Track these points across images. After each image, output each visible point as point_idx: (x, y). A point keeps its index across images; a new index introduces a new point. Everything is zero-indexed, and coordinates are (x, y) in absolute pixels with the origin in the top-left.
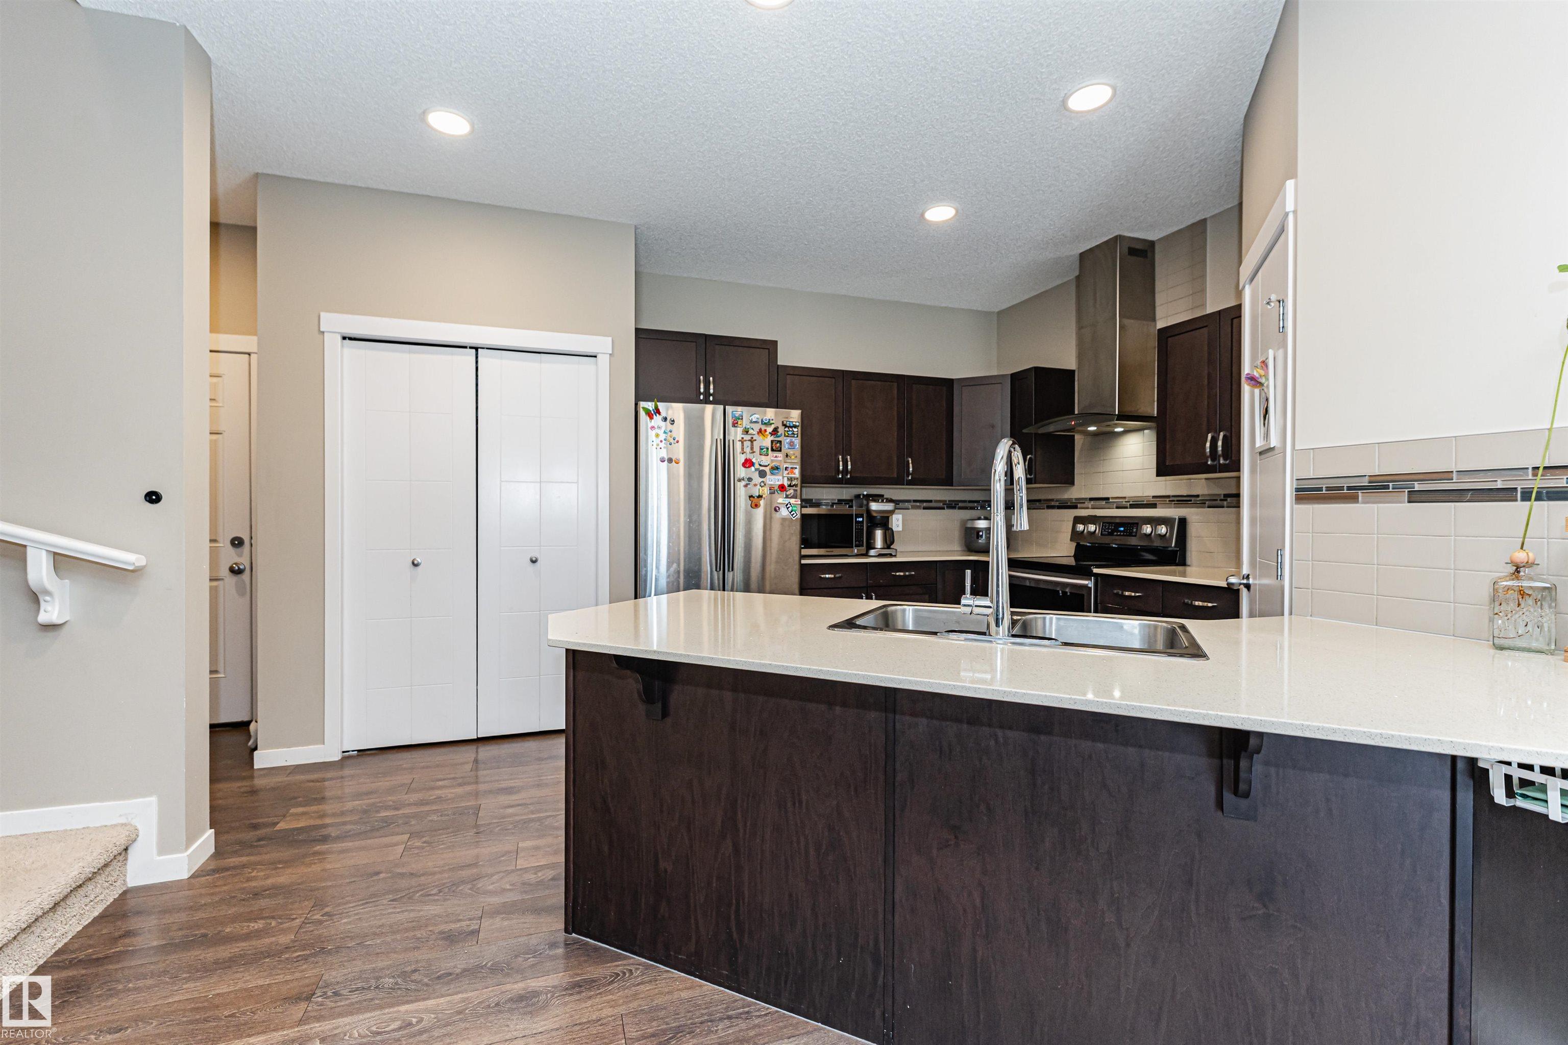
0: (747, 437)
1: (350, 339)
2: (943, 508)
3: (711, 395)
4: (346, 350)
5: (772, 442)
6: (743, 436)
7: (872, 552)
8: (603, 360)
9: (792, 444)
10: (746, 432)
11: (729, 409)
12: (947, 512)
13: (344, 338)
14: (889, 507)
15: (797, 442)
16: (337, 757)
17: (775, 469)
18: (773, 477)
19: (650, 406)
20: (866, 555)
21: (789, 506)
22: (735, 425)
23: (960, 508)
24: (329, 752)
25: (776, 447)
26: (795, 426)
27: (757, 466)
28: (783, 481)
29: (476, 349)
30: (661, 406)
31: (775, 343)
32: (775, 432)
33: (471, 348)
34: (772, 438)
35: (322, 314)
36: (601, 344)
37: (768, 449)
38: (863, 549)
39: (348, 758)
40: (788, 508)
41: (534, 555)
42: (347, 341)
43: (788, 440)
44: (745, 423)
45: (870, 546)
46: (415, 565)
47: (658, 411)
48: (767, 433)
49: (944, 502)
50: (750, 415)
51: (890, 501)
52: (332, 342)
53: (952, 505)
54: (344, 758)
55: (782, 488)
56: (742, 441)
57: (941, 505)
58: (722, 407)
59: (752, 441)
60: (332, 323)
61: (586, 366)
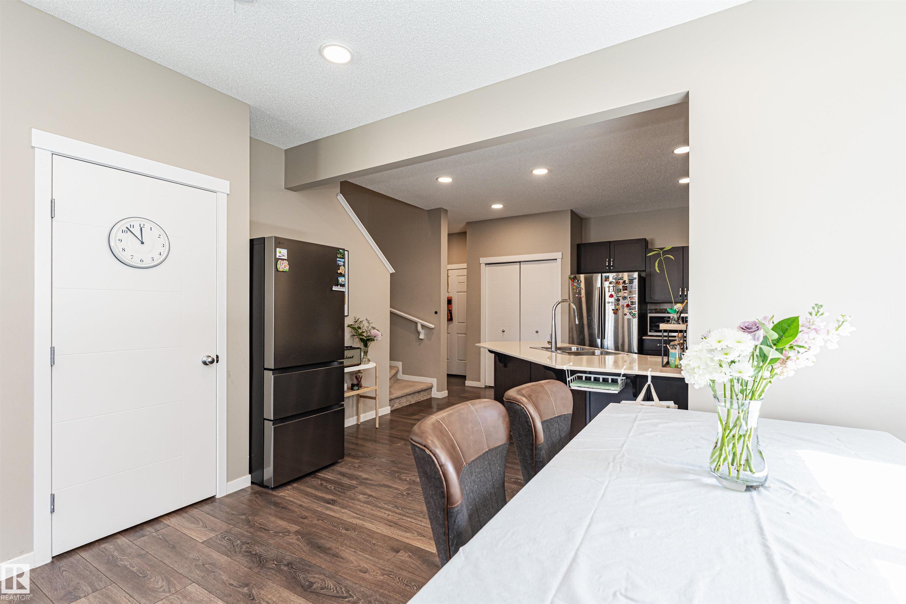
0: (611, 285)
3: (612, 266)
4: (487, 268)
5: (623, 287)
6: (609, 285)
8: (559, 261)
9: (633, 287)
10: (610, 283)
11: (604, 275)
13: (486, 264)
15: (636, 286)
17: (624, 297)
18: (623, 301)
19: (573, 276)
21: (631, 313)
22: (605, 281)
25: (625, 289)
26: (634, 279)
27: (616, 297)
28: (628, 302)
29: (520, 262)
30: (577, 276)
32: (624, 282)
33: (519, 262)
34: (623, 285)
35: (480, 259)
36: (558, 255)
37: (621, 290)
40: (631, 314)
41: (537, 330)
43: (631, 285)
44: (611, 279)
46: (503, 332)
47: (576, 278)
48: (621, 283)
50: (613, 276)
52: (483, 266)
55: (628, 306)
56: (609, 287)
58: (600, 274)
59: (613, 287)
60: (483, 260)
61: (553, 264)
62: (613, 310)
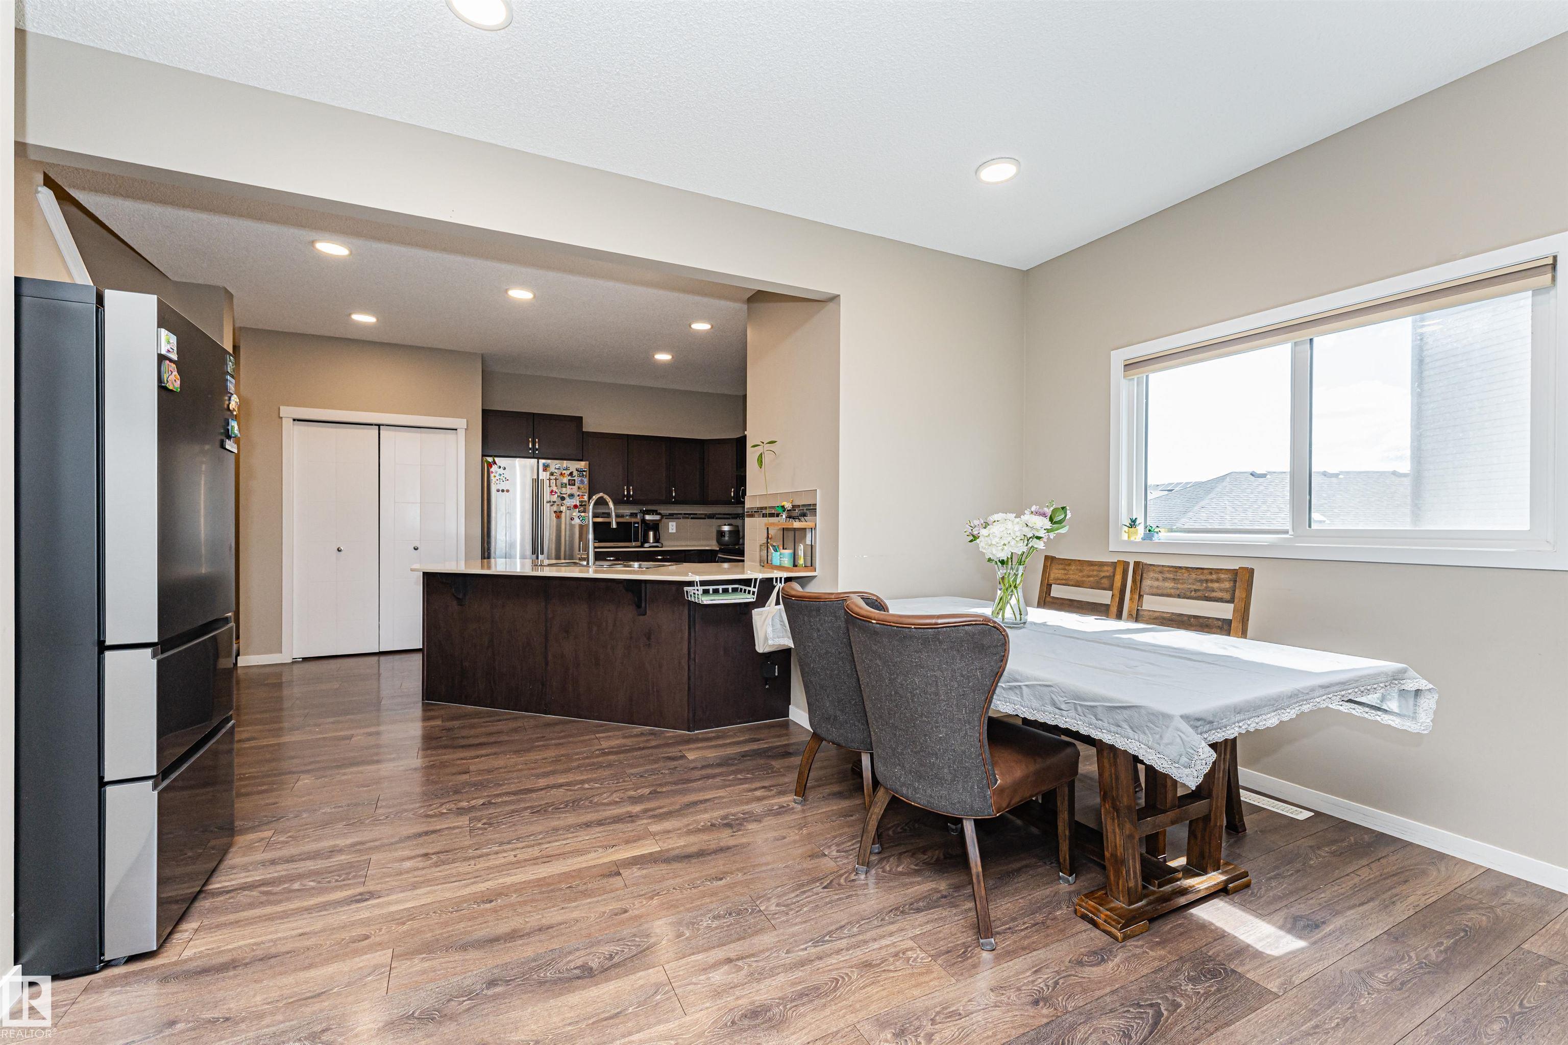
0: (552, 477)
1: (299, 420)
2: (705, 518)
3: (537, 450)
4: (295, 427)
5: (569, 480)
6: (550, 477)
7: (646, 545)
8: (461, 433)
9: (582, 482)
10: (552, 474)
11: (542, 461)
12: (707, 521)
13: (294, 420)
14: (657, 517)
15: (586, 480)
16: (290, 661)
17: (571, 496)
18: (569, 500)
19: (490, 459)
20: (642, 546)
21: (580, 517)
22: (544, 470)
23: (717, 518)
24: (284, 657)
25: (572, 483)
26: (584, 471)
27: (559, 494)
28: (577, 503)
29: (379, 425)
30: (497, 459)
31: (581, 418)
32: (571, 474)
33: (376, 425)
34: (570, 478)
35: (281, 407)
36: (460, 422)
37: (566, 484)
38: (639, 544)
39: (295, 662)
40: (579, 519)
41: (417, 544)
42: (296, 422)
43: (580, 479)
44: (552, 469)
45: (646, 540)
46: (339, 550)
47: (495, 463)
48: (566, 475)
49: (706, 515)
50: (554, 465)
51: (660, 514)
52: (287, 424)
53: (711, 516)
54: (293, 662)
55: (576, 507)
56: (550, 479)
57: (703, 516)
58: (537, 460)
59: (556, 479)
60: (287, 412)
61: (450, 435)
62: (555, 512)
